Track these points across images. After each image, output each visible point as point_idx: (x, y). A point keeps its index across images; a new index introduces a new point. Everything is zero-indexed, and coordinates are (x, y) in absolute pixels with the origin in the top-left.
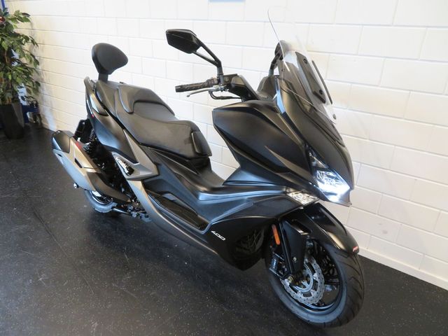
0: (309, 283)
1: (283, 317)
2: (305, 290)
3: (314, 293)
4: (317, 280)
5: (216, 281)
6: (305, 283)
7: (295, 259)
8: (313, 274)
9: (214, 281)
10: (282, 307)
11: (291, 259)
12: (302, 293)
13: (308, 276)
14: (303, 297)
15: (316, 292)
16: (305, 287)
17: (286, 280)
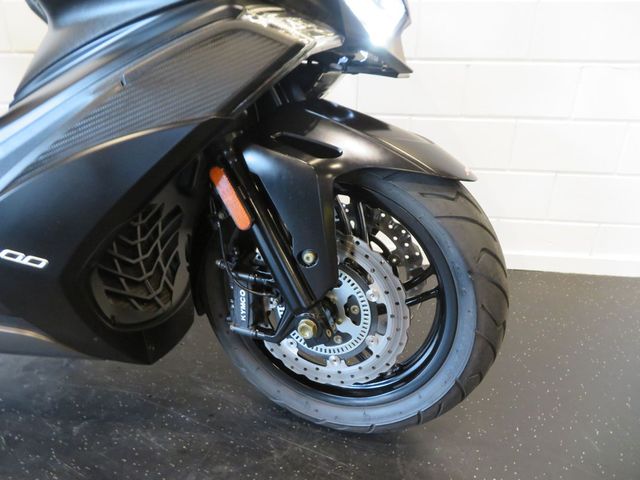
0: (356, 320)
1: (300, 448)
2: (348, 348)
3: (379, 345)
4: (382, 299)
5: (75, 430)
6: (345, 325)
7: (308, 257)
8: (366, 288)
9: (70, 432)
10: (287, 422)
11: (296, 262)
12: (341, 358)
13: (352, 300)
14: (346, 370)
15: (383, 339)
16: (346, 337)
17: (285, 342)
